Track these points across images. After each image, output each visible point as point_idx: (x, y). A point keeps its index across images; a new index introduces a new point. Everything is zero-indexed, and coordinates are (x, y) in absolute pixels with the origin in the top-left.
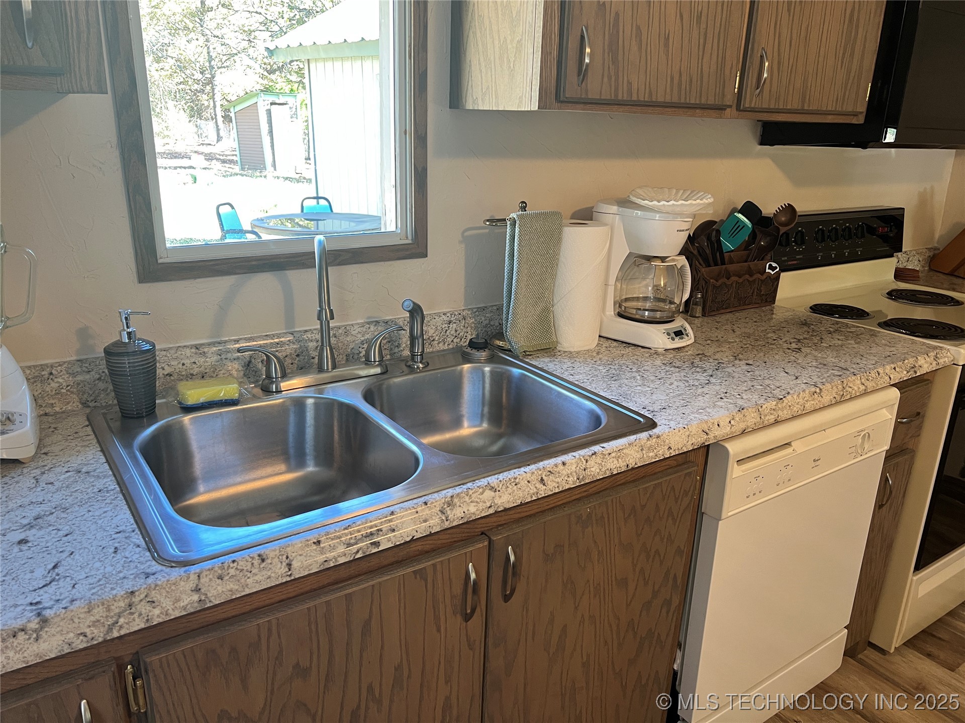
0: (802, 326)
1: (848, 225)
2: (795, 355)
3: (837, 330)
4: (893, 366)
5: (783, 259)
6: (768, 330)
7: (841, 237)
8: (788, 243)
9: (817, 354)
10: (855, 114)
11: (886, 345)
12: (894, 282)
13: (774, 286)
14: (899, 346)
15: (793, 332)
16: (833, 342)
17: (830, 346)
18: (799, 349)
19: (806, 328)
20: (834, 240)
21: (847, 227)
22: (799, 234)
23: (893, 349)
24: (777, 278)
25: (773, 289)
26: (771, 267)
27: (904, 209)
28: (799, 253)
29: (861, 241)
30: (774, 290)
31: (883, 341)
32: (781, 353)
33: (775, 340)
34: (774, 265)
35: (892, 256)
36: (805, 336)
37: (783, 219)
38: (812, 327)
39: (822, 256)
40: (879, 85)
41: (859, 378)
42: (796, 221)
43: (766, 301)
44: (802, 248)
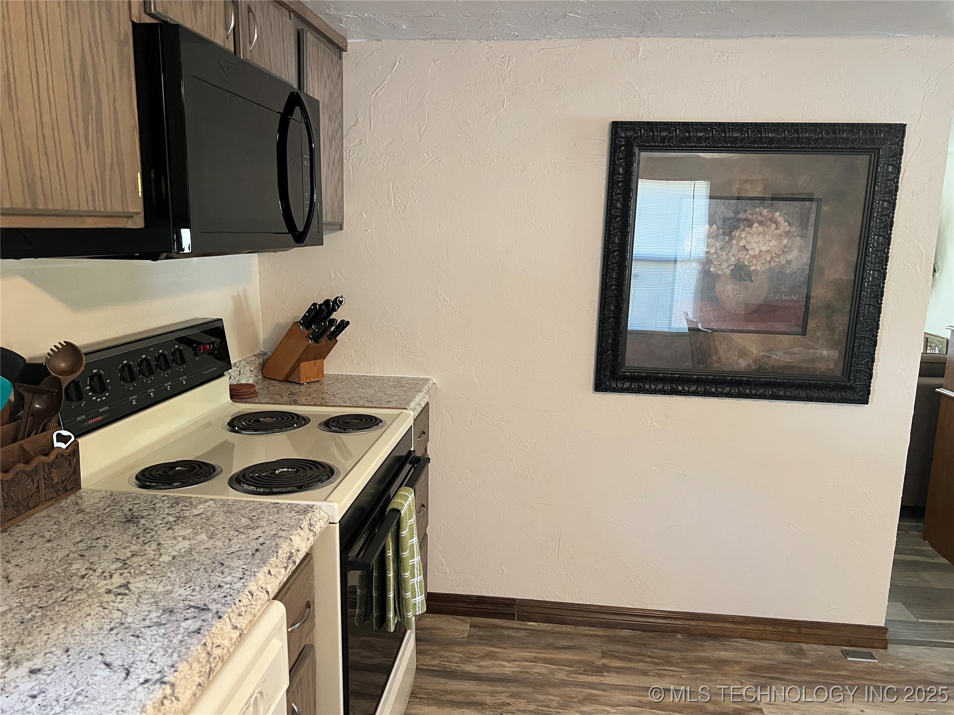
0: (127, 525)
1: (161, 351)
2: (120, 606)
3: (178, 518)
4: (265, 569)
5: (79, 419)
6: (71, 555)
7: (157, 368)
8: (80, 397)
9: (155, 586)
10: (129, 216)
11: (247, 527)
12: (232, 404)
13: (73, 465)
14: (264, 523)
15: (113, 545)
16: (176, 548)
17: (174, 558)
18: (126, 586)
19: (133, 529)
20: (147, 374)
21: (161, 353)
22: (96, 378)
23: (258, 532)
24: (74, 451)
25: (72, 469)
26: (61, 438)
27: (221, 319)
28: (102, 404)
29: (183, 368)
30: (75, 470)
31: (243, 520)
32: (96, 609)
33: (83, 577)
34: (65, 433)
35: (222, 375)
36: (133, 547)
37: (63, 365)
38: (143, 521)
39: (136, 399)
40: (153, 176)
41: (227, 620)
42: (84, 363)
43: (66, 490)
44: (105, 396)
